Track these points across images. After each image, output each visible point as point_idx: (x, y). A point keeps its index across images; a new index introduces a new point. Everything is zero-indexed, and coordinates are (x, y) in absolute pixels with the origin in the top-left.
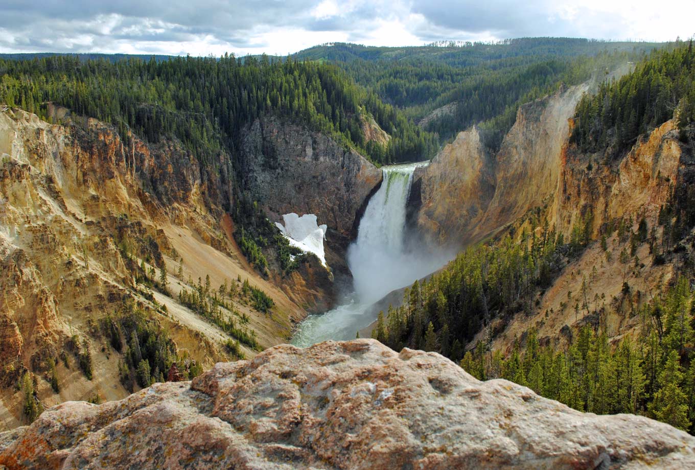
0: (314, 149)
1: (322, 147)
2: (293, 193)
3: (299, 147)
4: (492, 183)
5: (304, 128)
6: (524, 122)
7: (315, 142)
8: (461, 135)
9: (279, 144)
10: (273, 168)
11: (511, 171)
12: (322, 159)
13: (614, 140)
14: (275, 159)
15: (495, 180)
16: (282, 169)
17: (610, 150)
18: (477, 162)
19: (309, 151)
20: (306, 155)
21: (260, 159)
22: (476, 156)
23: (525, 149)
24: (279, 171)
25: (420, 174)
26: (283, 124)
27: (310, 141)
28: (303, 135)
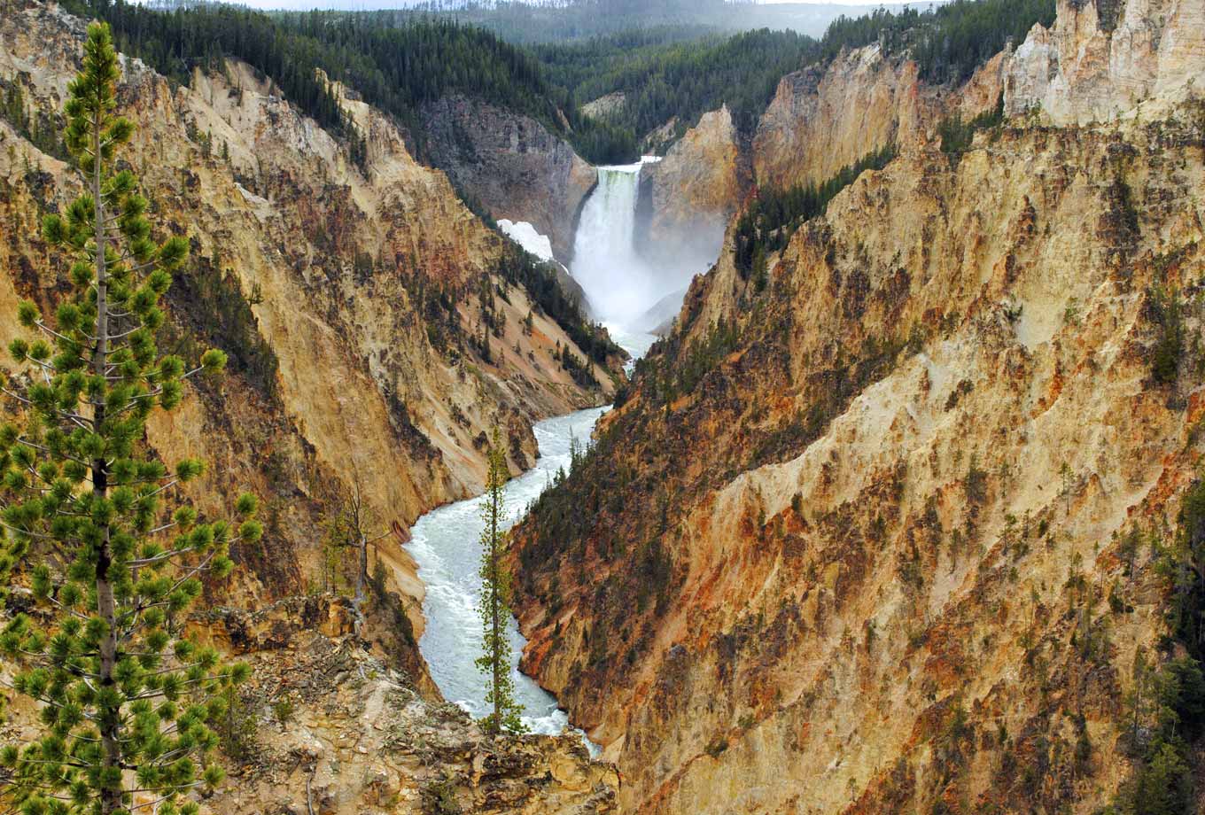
0: (520, 137)
1: (530, 134)
2: (502, 194)
3: (501, 134)
4: (751, 176)
5: (503, 110)
6: (792, 96)
7: (521, 128)
8: (708, 117)
9: (473, 130)
10: (472, 162)
11: (777, 160)
12: (530, 150)
13: (956, 73)
14: (472, 150)
15: (753, 172)
16: (483, 162)
17: (954, 80)
18: (730, 150)
19: (515, 140)
20: (510, 145)
21: (455, 149)
22: (730, 142)
23: (795, 129)
24: (480, 165)
25: (651, 172)
26: (475, 104)
27: (515, 127)
28: (504, 118)
